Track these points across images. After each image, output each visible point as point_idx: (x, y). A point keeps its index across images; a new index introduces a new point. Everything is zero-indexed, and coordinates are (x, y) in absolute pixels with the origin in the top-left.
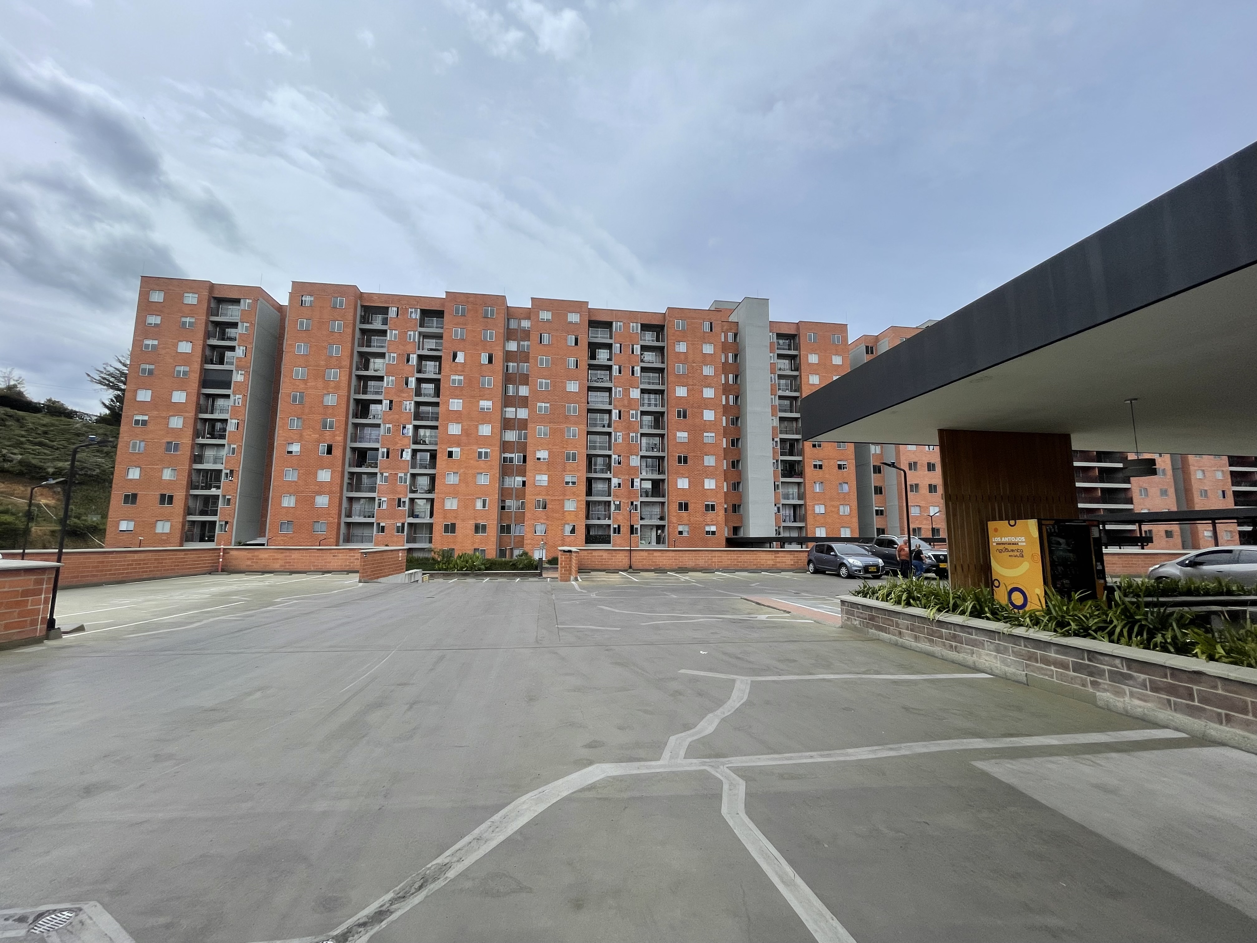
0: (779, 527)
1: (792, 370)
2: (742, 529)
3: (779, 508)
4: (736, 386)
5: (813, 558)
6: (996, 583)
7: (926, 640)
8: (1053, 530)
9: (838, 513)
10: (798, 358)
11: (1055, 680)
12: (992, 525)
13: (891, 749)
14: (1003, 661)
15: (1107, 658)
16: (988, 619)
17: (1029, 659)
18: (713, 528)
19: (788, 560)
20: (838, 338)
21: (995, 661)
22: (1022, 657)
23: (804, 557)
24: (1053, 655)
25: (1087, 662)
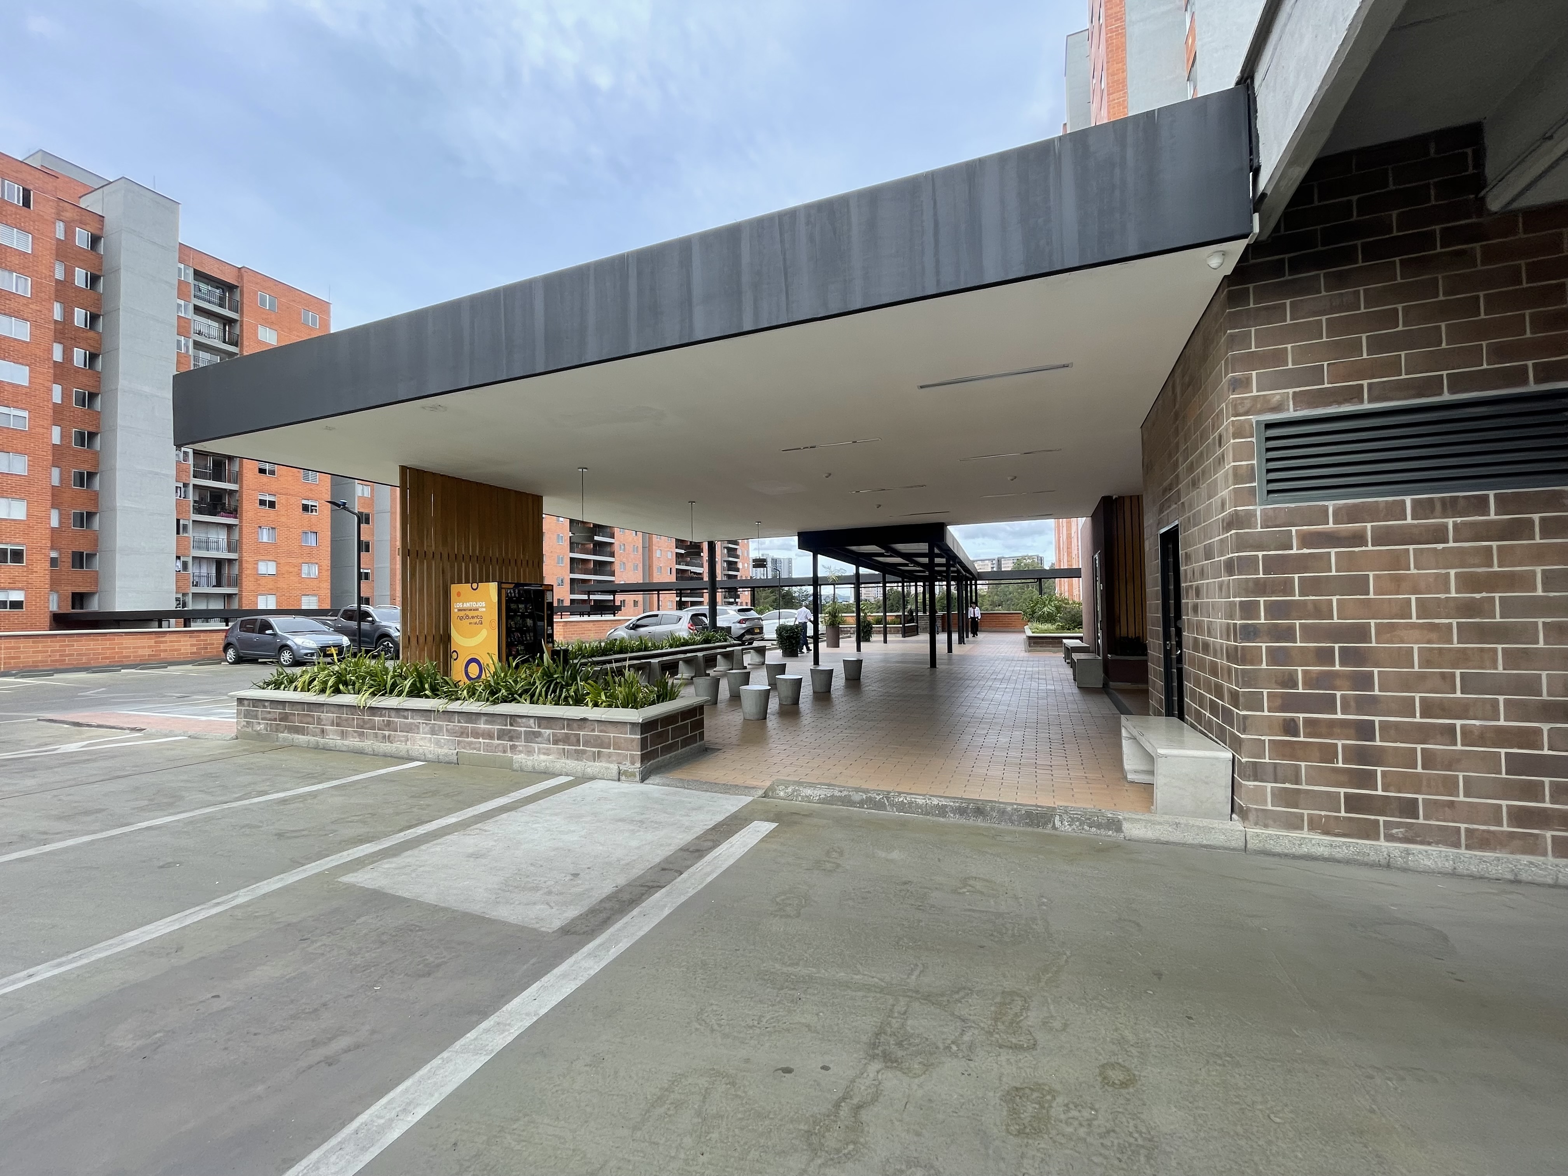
0: (184, 595)
1: (224, 342)
2: (96, 597)
3: (185, 565)
4: (91, 334)
5: (233, 640)
6: (454, 655)
7: (355, 734)
8: (513, 595)
9: (299, 574)
10: (238, 324)
11: (482, 752)
12: (455, 588)
13: (218, 904)
14: (438, 743)
15: (524, 720)
16: (427, 697)
17: (462, 734)
18: (17, 596)
19: (186, 645)
20: (314, 318)
21: (429, 745)
22: (455, 735)
23: (219, 640)
24: (482, 726)
25: (509, 727)
